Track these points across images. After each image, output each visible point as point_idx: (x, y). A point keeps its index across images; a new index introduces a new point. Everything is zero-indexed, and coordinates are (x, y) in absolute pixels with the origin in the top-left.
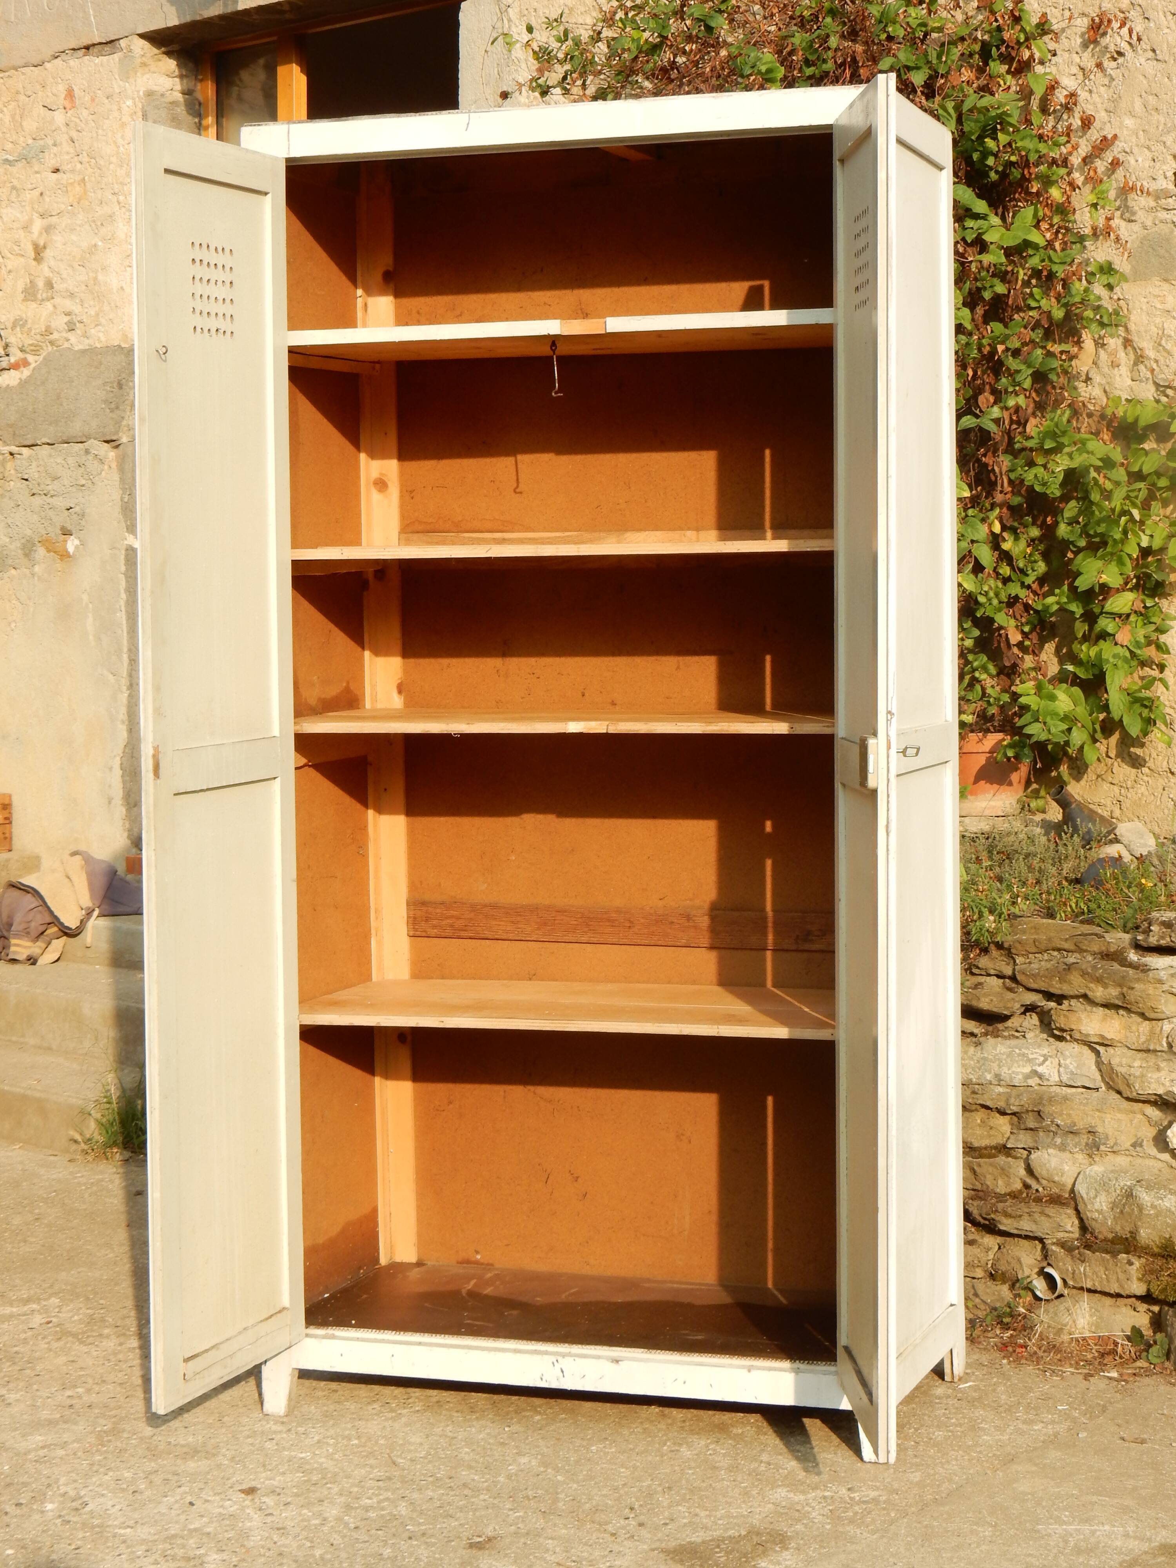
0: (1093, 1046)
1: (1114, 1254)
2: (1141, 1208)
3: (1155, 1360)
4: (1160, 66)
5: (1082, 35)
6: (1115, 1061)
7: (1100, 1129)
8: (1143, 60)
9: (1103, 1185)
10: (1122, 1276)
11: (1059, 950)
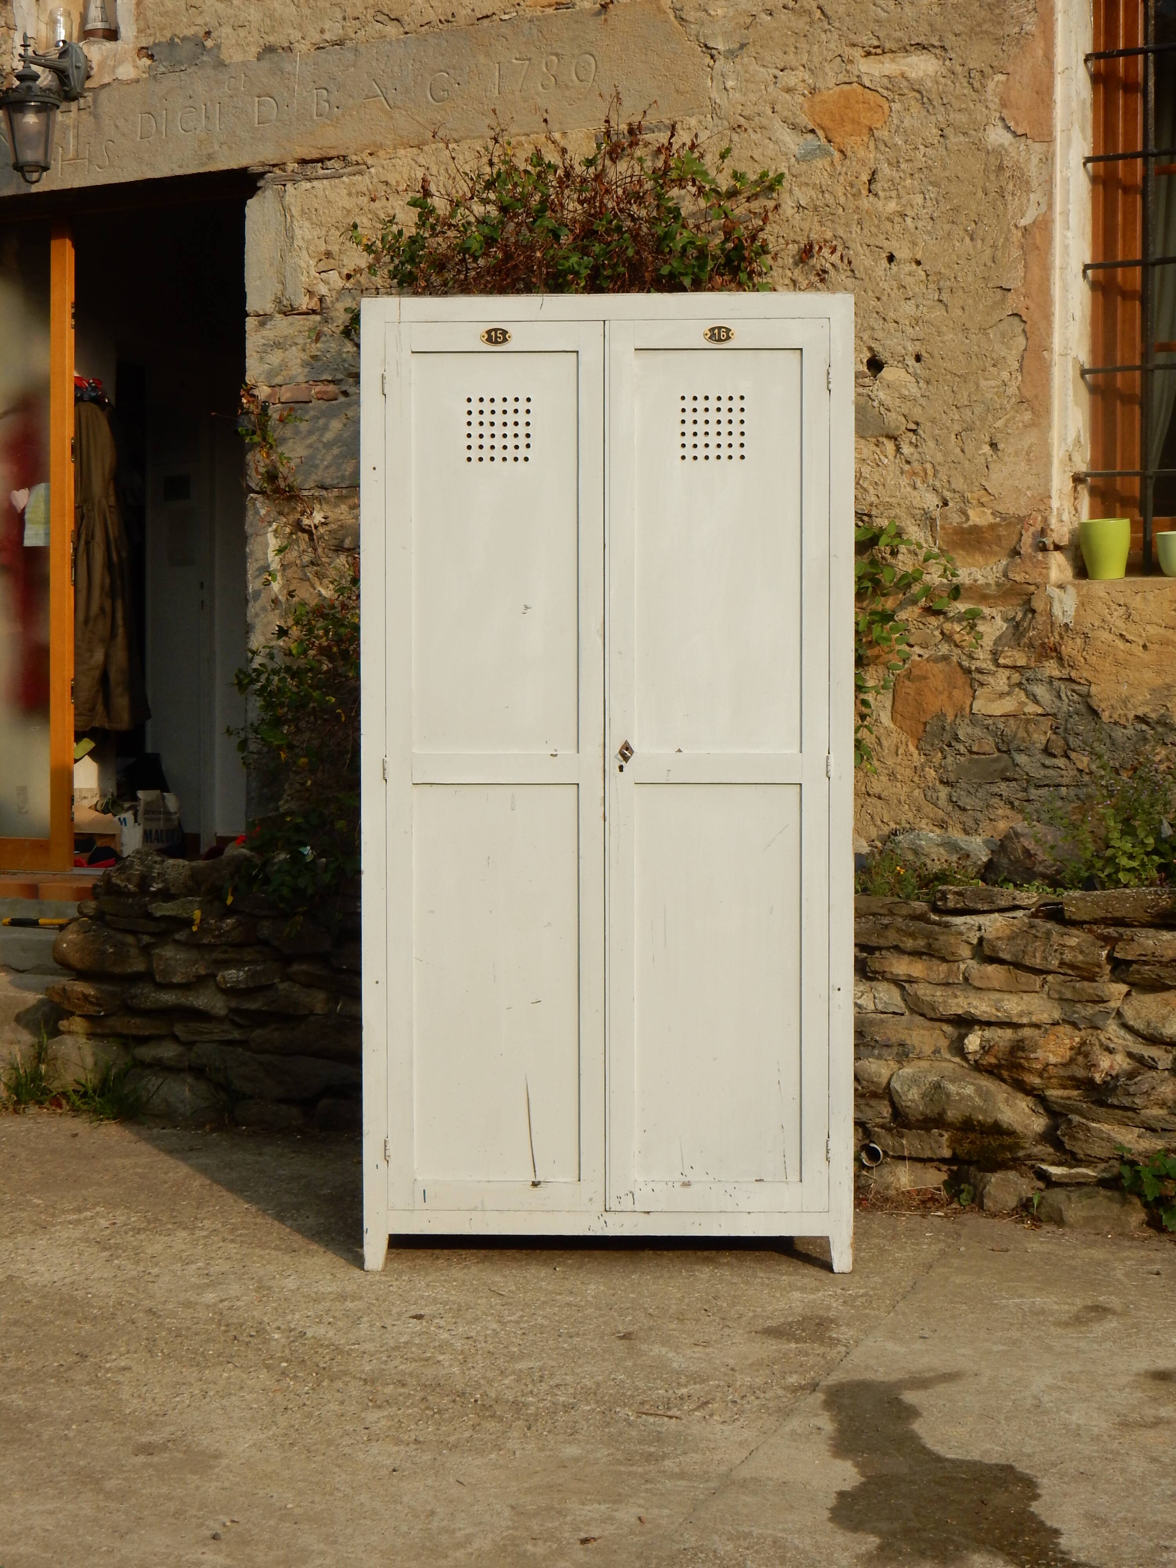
0: (897, 983)
1: (928, 1130)
2: (948, 1095)
3: (964, 1203)
4: (858, 282)
5: (793, 257)
6: (920, 993)
7: (908, 1042)
8: (843, 277)
9: (914, 1081)
10: (934, 1145)
11: (874, 915)
